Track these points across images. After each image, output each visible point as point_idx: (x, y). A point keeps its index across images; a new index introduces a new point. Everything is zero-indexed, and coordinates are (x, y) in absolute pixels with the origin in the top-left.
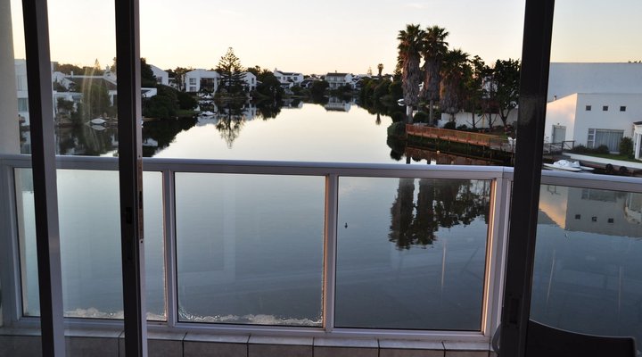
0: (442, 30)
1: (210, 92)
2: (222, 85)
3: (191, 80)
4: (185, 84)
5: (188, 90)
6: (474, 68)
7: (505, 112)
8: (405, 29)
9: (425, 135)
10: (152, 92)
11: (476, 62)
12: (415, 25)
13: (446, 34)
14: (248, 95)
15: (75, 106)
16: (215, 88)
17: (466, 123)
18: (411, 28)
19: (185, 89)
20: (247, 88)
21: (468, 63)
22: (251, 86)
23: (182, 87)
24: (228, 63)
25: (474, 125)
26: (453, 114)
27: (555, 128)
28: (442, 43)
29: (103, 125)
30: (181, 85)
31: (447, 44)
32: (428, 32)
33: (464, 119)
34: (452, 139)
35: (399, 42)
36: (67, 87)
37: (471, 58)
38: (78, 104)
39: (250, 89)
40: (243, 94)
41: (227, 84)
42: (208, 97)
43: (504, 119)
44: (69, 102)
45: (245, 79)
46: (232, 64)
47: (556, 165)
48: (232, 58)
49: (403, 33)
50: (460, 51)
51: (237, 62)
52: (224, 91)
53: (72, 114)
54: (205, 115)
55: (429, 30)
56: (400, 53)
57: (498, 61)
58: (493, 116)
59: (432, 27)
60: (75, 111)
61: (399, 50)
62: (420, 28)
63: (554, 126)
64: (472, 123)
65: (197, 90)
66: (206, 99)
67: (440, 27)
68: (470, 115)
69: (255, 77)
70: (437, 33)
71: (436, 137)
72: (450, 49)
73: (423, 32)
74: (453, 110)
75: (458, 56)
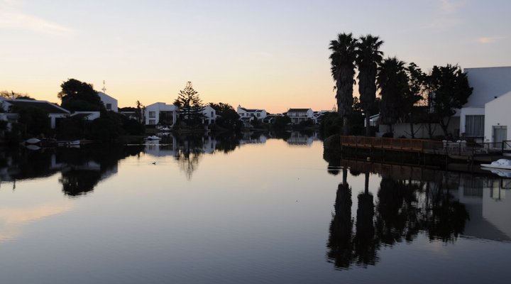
0: (376, 39)
1: (168, 125)
2: (181, 118)
3: (150, 113)
4: (145, 118)
5: (147, 123)
6: (409, 75)
7: (446, 120)
8: (336, 39)
9: (359, 145)
10: (95, 115)
11: (411, 69)
12: (347, 34)
13: (381, 43)
14: (207, 128)
15: (9, 125)
16: (174, 121)
17: (404, 134)
18: (343, 37)
19: (144, 122)
20: (207, 122)
21: (403, 70)
22: (210, 119)
23: (142, 121)
24: (187, 97)
25: (413, 135)
26: (390, 124)
27: (495, 130)
28: (376, 52)
29: (37, 144)
30: (140, 118)
31: (382, 53)
32: (361, 42)
33: (402, 130)
34: (385, 147)
35: (331, 52)
36: (6, 108)
37: (406, 66)
38: (13, 124)
39: (210, 122)
40: (202, 127)
41: (186, 117)
42: (166, 129)
43: (445, 128)
44: (3, 121)
45: (204, 112)
46: (191, 98)
47: (494, 164)
48: (191, 91)
49: (334, 42)
50: (395, 60)
51: (195, 95)
52: (183, 124)
53: (7, 134)
54: (150, 139)
55: (363, 39)
56: (333, 63)
57: (435, 68)
58: (433, 125)
59: (365, 36)
60: (10, 130)
61: (331, 60)
62: (354, 37)
63: (494, 127)
64: (410, 133)
65: (157, 122)
66: (164, 131)
67: (374, 36)
68: (408, 126)
69: (214, 111)
70: (371, 43)
71: (370, 146)
72: (385, 57)
73: (355, 40)
74: (390, 120)
75: (393, 64)
